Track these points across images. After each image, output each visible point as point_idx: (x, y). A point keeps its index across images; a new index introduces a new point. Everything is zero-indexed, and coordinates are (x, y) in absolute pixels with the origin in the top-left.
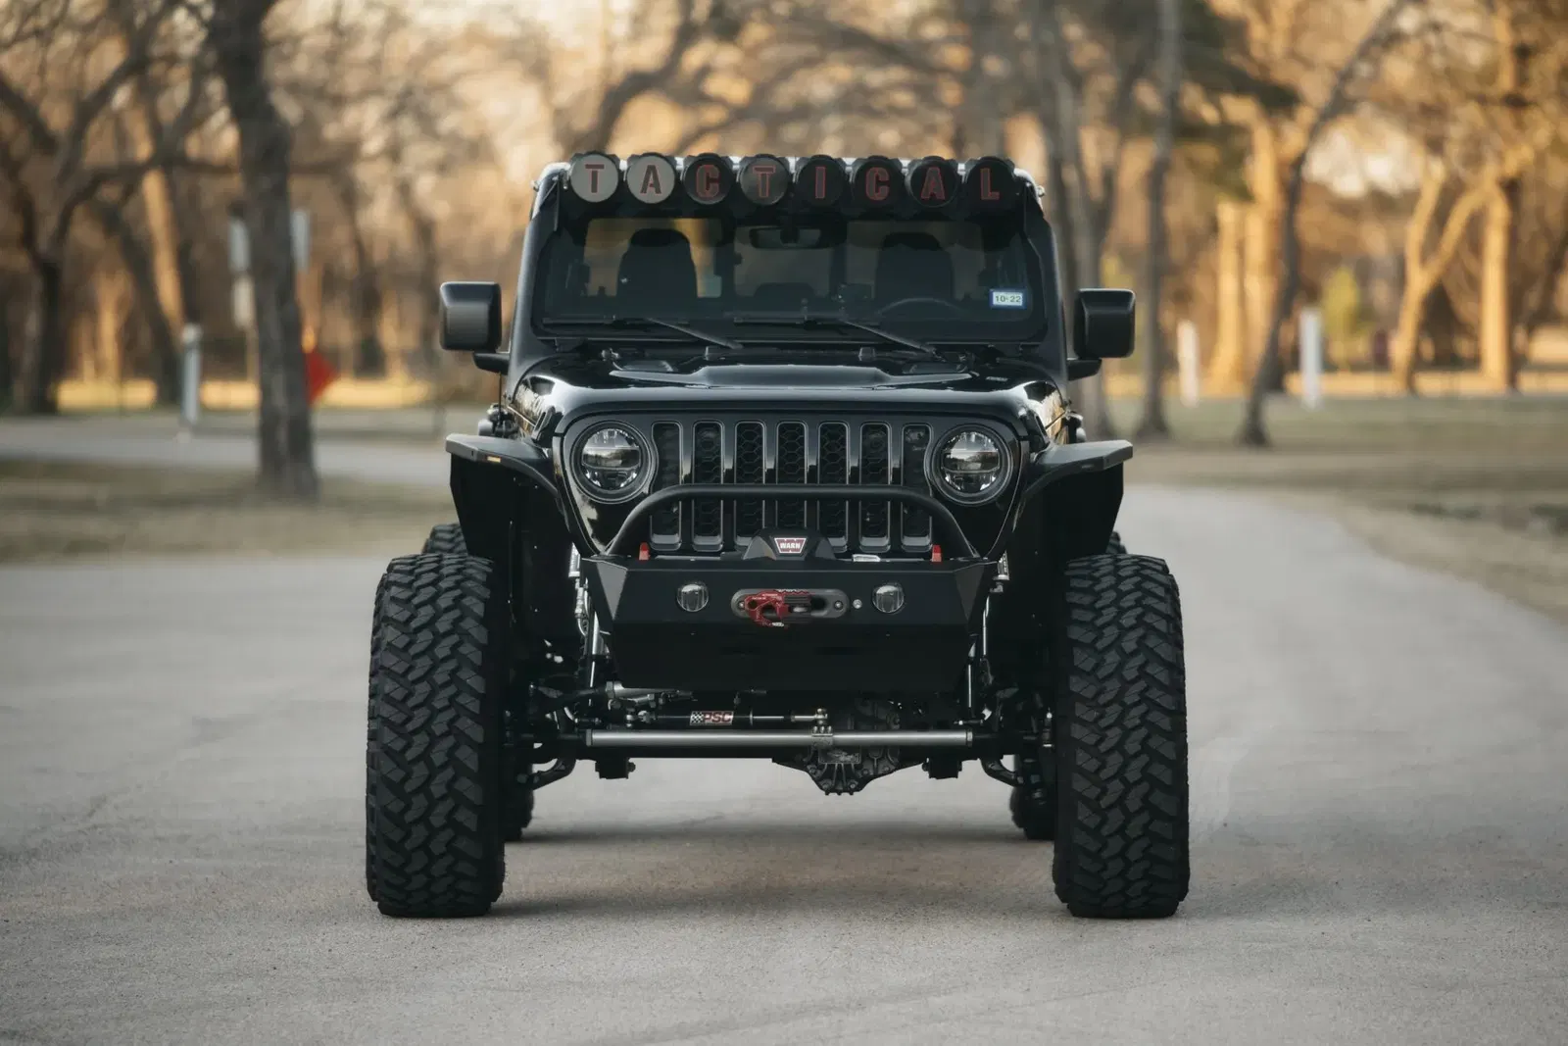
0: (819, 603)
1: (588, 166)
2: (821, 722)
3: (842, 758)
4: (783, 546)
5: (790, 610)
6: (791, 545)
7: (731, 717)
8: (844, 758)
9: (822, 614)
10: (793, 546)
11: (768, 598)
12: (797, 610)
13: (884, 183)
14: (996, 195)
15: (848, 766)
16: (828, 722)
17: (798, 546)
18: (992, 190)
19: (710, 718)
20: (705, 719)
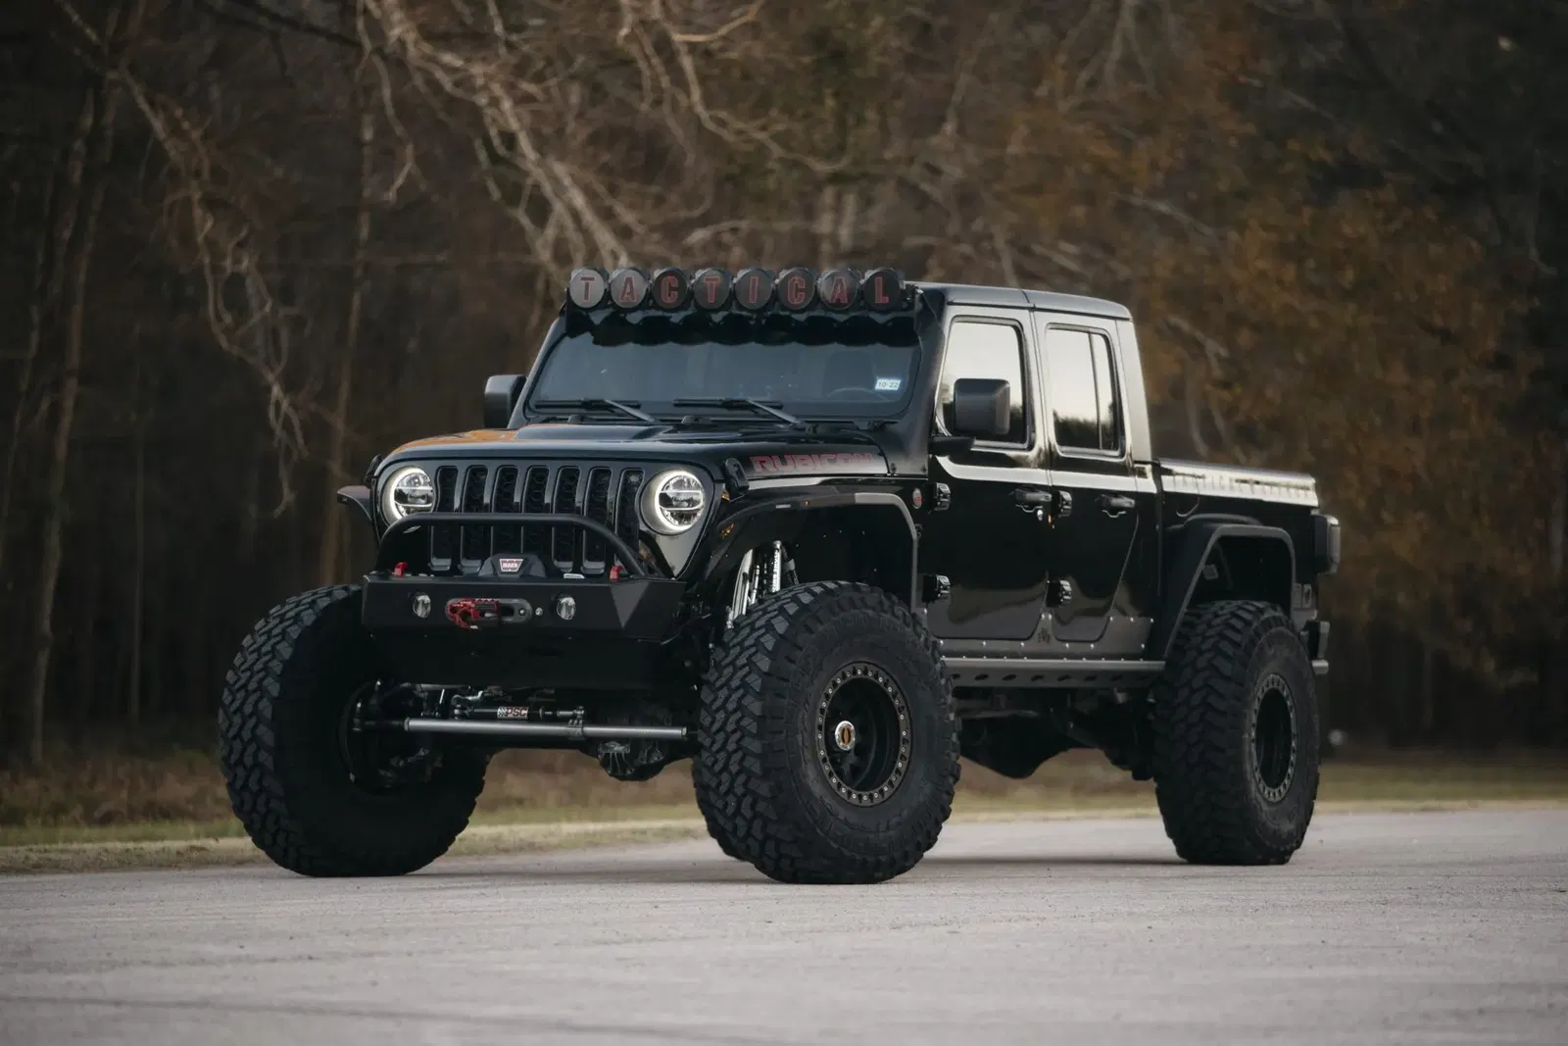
0: (509, 610)
1: (583, 279)
2: (579, 717)
3: (616, 749)
4: (505, 565)
5: (482, 614)
6: (510, 565)
7: (526, 712)
8: (618, 748)
9: (509, 619)
10: (512, 565)
11: (465, 605)
12: (487, 615)
13: (802, 290)
14: (887, 299)
15: (619, 755)
16: (584, 717)
17: (516, 565)
18: (884, 296)
19: (511, 712)
20: (507, 713)
